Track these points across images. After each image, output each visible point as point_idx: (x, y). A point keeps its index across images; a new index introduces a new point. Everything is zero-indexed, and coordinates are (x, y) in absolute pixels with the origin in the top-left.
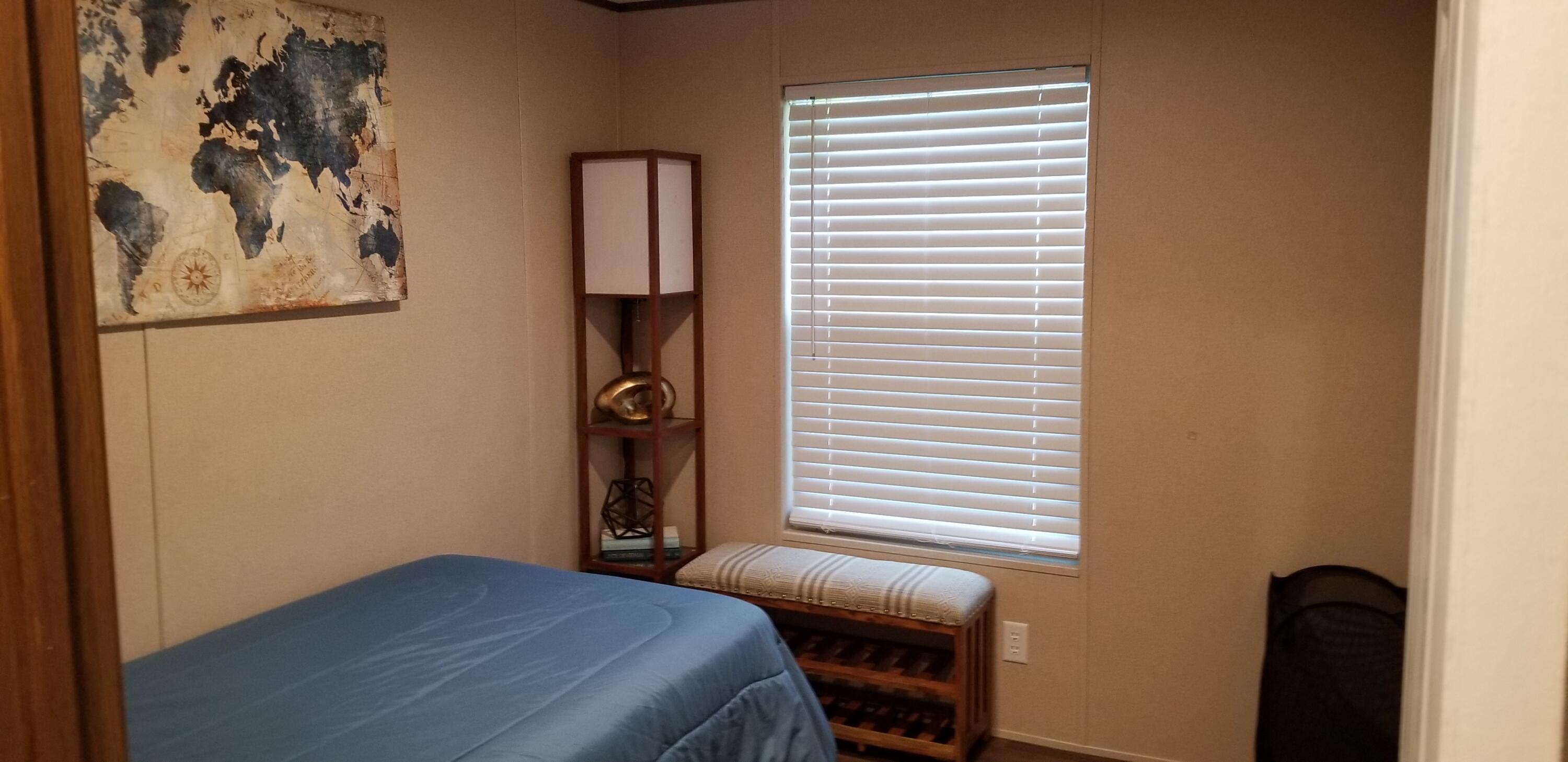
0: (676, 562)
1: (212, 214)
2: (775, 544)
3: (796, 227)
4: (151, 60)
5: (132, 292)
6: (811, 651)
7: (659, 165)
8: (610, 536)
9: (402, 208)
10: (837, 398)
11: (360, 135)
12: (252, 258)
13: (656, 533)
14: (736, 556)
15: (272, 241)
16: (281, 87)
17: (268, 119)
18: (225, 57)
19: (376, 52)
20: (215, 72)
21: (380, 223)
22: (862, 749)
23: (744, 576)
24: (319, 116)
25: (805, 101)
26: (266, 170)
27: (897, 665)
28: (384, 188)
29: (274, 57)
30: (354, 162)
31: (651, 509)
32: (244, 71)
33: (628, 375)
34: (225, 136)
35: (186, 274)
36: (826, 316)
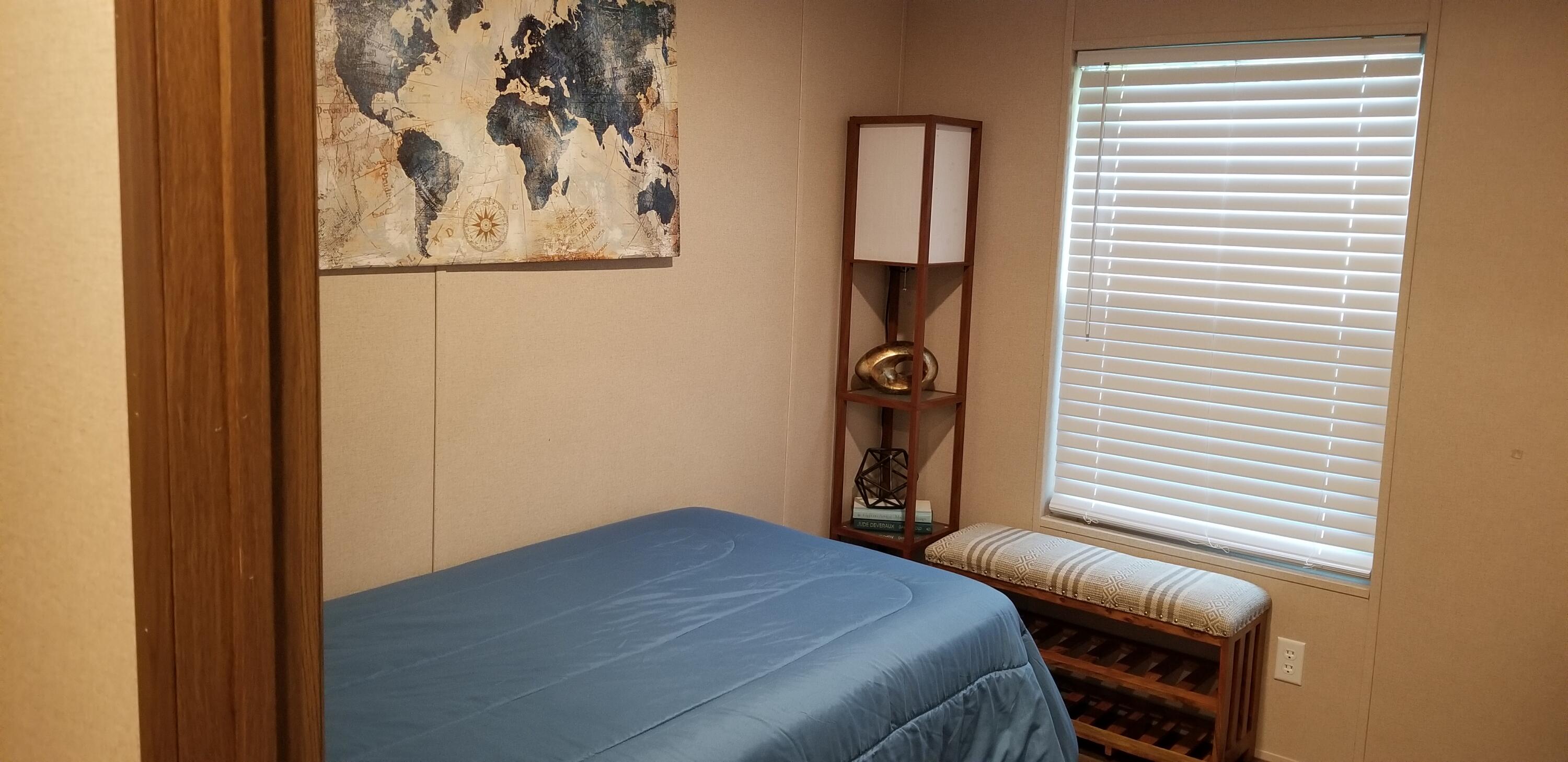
0: (927, 537)
1: (503, 166)
2: (1033, 530)
3: (1079, 200)
4: (456, 17)
5: (427, 236)
6: (1063, 644)
7: (937, 131)
8: (862, 504)
9: (680, 167)
10: (1109, 383)
11: (645, 94)
12: (538, 209)
13: (908, 507)
14: (990, 537)
15: (556, 193)
16: (573, 46)
17: (560, 76)
18: (524, 15)
19: (666, 13)
20: (514, 29)
21: (658, 181)
22: (1108, 752)
23: (995, 558)
24: (608, 75)
25: (1099, 67)
26: (555, 125)
27: (1155, 670)
28: (665, 147)
29: (568, 15)
30: (637, 121)
31: (906, 481)
32: (540, 29)
33: (891, 343)
34: (519, 91)
35: (476, 221)
36: (1104, 296)
